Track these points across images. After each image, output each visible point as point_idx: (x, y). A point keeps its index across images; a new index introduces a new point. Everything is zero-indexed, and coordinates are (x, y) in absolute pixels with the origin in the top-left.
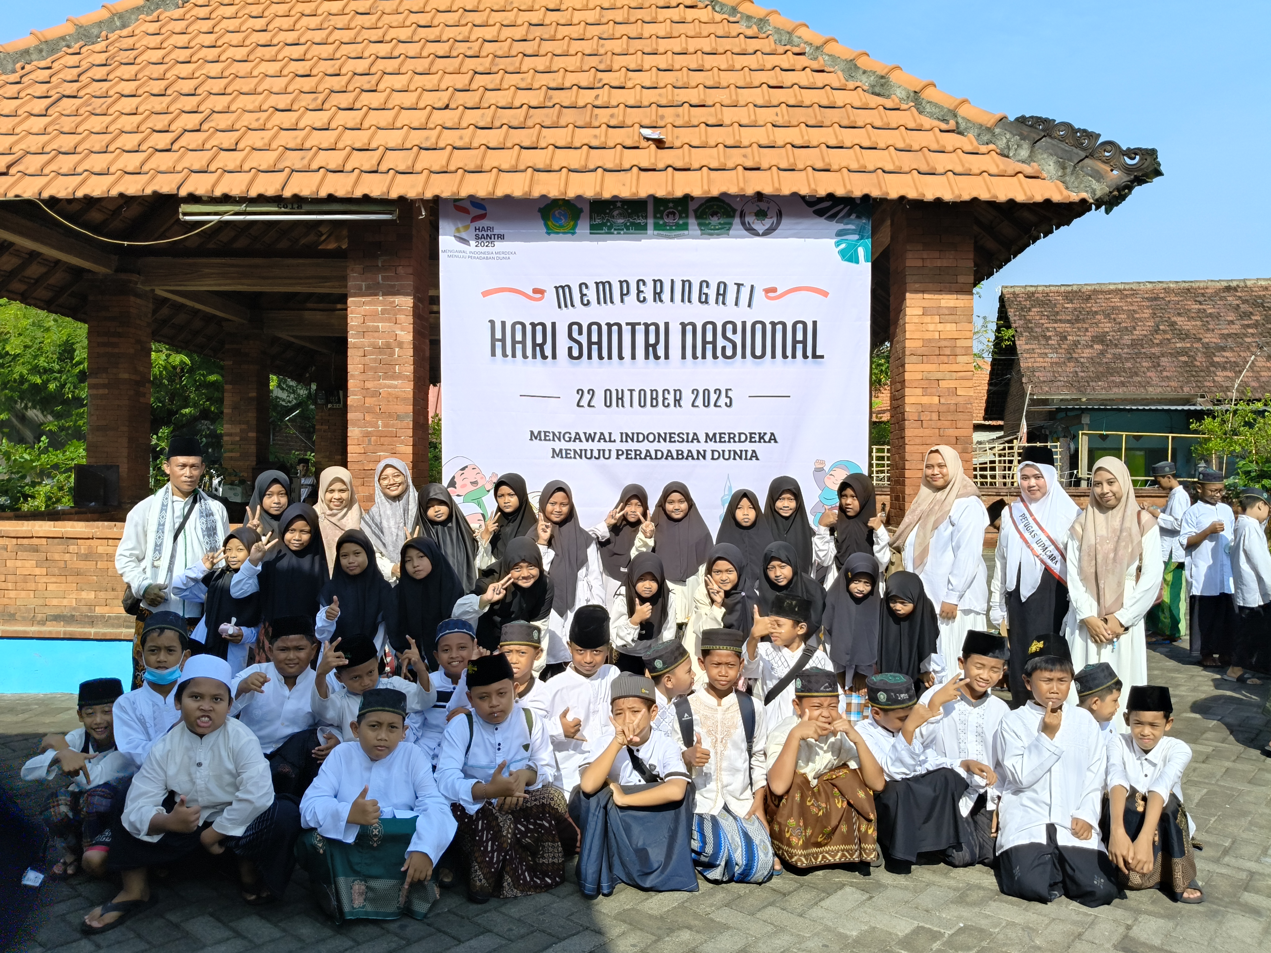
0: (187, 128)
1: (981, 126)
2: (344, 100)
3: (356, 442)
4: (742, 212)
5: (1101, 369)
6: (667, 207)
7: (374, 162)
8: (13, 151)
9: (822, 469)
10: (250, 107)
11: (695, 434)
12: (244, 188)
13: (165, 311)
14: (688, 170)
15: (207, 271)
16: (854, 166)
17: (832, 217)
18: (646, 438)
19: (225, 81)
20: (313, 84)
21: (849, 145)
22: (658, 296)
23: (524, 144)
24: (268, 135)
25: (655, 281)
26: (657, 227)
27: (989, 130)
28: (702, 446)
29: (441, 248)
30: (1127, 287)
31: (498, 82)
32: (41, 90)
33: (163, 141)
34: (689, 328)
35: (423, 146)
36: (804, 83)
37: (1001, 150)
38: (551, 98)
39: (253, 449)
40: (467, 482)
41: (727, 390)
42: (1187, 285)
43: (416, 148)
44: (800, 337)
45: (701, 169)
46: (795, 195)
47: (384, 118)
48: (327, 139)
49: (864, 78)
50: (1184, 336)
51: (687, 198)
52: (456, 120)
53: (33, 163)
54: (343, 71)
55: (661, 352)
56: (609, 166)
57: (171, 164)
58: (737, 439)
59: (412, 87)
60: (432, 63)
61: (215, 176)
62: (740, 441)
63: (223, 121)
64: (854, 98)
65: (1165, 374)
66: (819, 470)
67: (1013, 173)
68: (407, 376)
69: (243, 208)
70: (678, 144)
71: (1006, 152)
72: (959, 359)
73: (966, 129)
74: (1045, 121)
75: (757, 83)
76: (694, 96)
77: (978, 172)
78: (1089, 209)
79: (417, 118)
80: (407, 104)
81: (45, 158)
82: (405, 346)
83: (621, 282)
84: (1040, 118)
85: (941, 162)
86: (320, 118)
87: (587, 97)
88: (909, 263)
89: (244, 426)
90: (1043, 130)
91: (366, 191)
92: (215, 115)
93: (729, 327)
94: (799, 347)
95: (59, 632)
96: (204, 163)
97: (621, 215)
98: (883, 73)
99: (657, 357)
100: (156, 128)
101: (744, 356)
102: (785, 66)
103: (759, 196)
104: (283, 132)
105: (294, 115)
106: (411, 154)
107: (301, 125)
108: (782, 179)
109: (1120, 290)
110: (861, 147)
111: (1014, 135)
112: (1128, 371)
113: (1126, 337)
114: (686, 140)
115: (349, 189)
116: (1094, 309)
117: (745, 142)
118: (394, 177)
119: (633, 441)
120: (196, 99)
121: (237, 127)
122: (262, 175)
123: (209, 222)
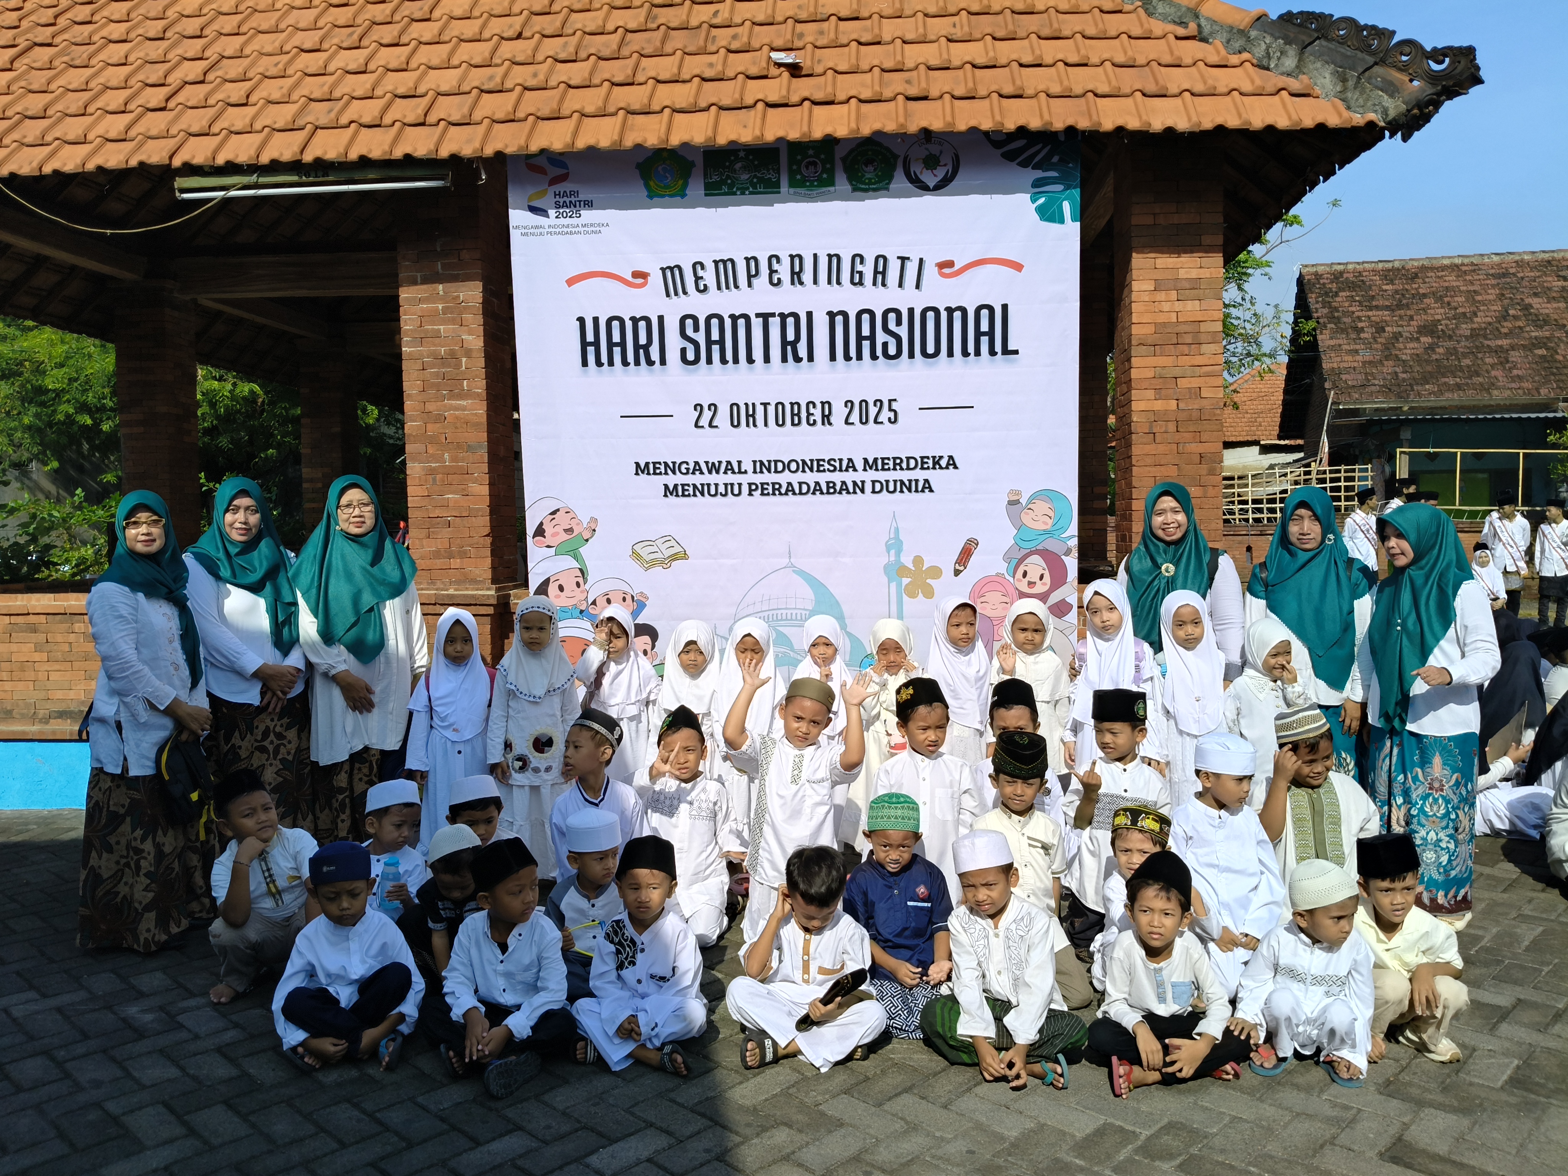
0: (188, 79)
1: (1232, 28)
2: (388, 34)
3: (417, 482)
4: (905, 158)
5: (1429, 368)
7: (420, 111)
9: (1017, 502)
10: (268, 49)
11: (850, 460)
12: (252, 152)
13: (219, 328)
14: (832, 103)
15: (259, 272)
16: (1056, 89)
18: (786, 466)
19: (239, 17)
20: (349, 16)
21: (1050, 62)
22: (796, 277)
23: (616, 79)
24: (287, 83)
25: (792, 256)
26: (793, 184)
27: (1242, 33)
28: (859, 476)
29: (513, 224)
30: (1466, 261)
32: (7, 37)
33: (155, 97)
34: (839, 319)
35: (485, 87)
37: (1259, 60)
38: (655, 17)
40: (559, 529)
41: (890, 401)
42: (1546, 256)
43: (475, 91)
44: (985, 327)
45: (847, 101)
46: (974, 130)
47: (435, 55)
48: (361, 84)
50: (1541, 321)
51: (830, 142)
52: (530, 52)
55: (803, 352)
56: (726, 102)
57: (163, 127)
58: (904, 465)
59: (475, 13)
61: (219, 138)
62: (908, 468)
63: (233, 69)
65: (1515, 372)
66: (1013, 503)
67: (1273, 90)
68: (478, 394)
69: (253, 178)
70: (819, 69)
71: (1264, 62)
72: (1205, 348)
73: (1211, 34)
74: (1319, 17)
76: (844, 6)
77: (1225, 90)
78: (1382, 137)
79: (479, 52)
80: (468, 35)
81: (6, 123)
82: (474, 354)
83: (748, 259)
84: (1313, 13)
85: (1175, 79)
86: (355, 59)
87: (702, 14)
88: (1135, 220)
89: (324, 469)
90: (1315, 30)
91: (408, 150)
92: (225, 61)
93: (892, 316)
94: (985, 340)
96: (205, 123)
97: (745, 168)
99: (797, 359)
100: (149, 81)
101: (911, 355)
103: (926, 134)
104: (308, 79)
105: (322, 56)
106: (469, 99)
107: (331, 68)
108: (956, 111)
109: (1457, 266)
110: (1066, 64)
111: (1276, 39)
112: (1466, 370)
113: (1464, 326)
114: (831, 65)
115: (386, 148)
116: (1421, 291)
117: (910, 64)
118: (445, 131)
119: (769, 471)
120: (200, 43)
121: (250, 75)
122: (277, 134)
123: (210, 200)
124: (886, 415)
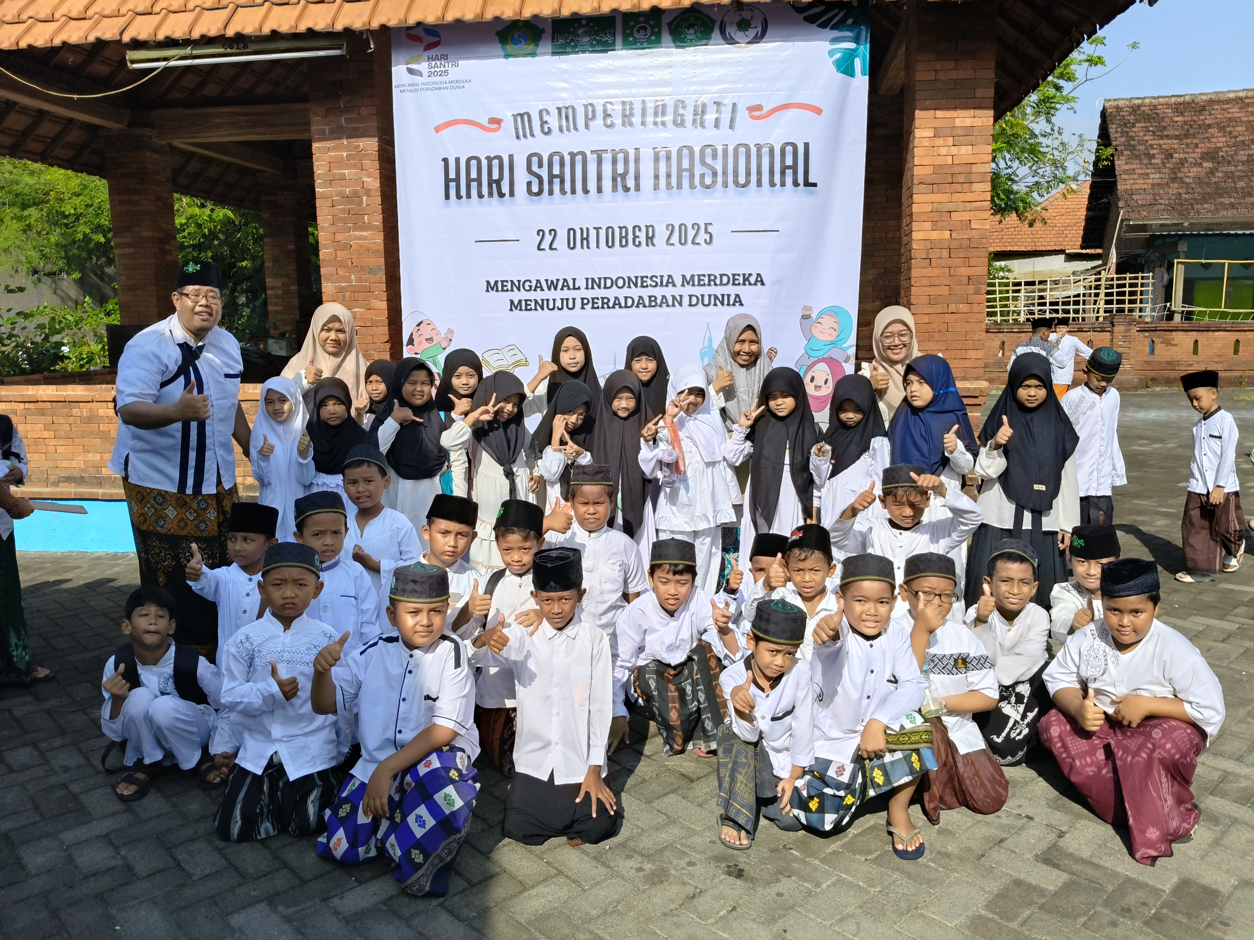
5: (1208, 190)
11: (670, 277)
12: (186, 29)
13: (194, 166)
15: (219, 121)
17: (823, 26)
18: (614, 283)
22: (627, 119)
25: (624, 103)
28: (677, 291)
29: (394, 83)
30: (1250, 94)
34: (663, 154)
39: (295, 302)
41: (706, 225)
44: (789, 162)
46: (777, 2)
51: (656, 11)
55: (631, 183)
57: (115, 7)
58: (718, 282)
61: (159, 17)
62: (721, 284)
68: (377, 227)
69: (188, 51)
72: (975, 186)
82: (373, 193)
83: (585, 106)
88: (919, 76)
89: (285, 280)
91: (311, 24)
93: (709, 151)
94: (789, 173)
95: (70, 493)
96: (148, 3)
99: (626, 189)
101: (725, 185)
109: (1241, 99)
112: (1240, 191)
113: (1242, 152)
115: (293, 23)
116: (1207, 122)
118: (340, 6)
119: (599, 287)
122: (207, 13)
123: (155, 69)
124: (702, 237)
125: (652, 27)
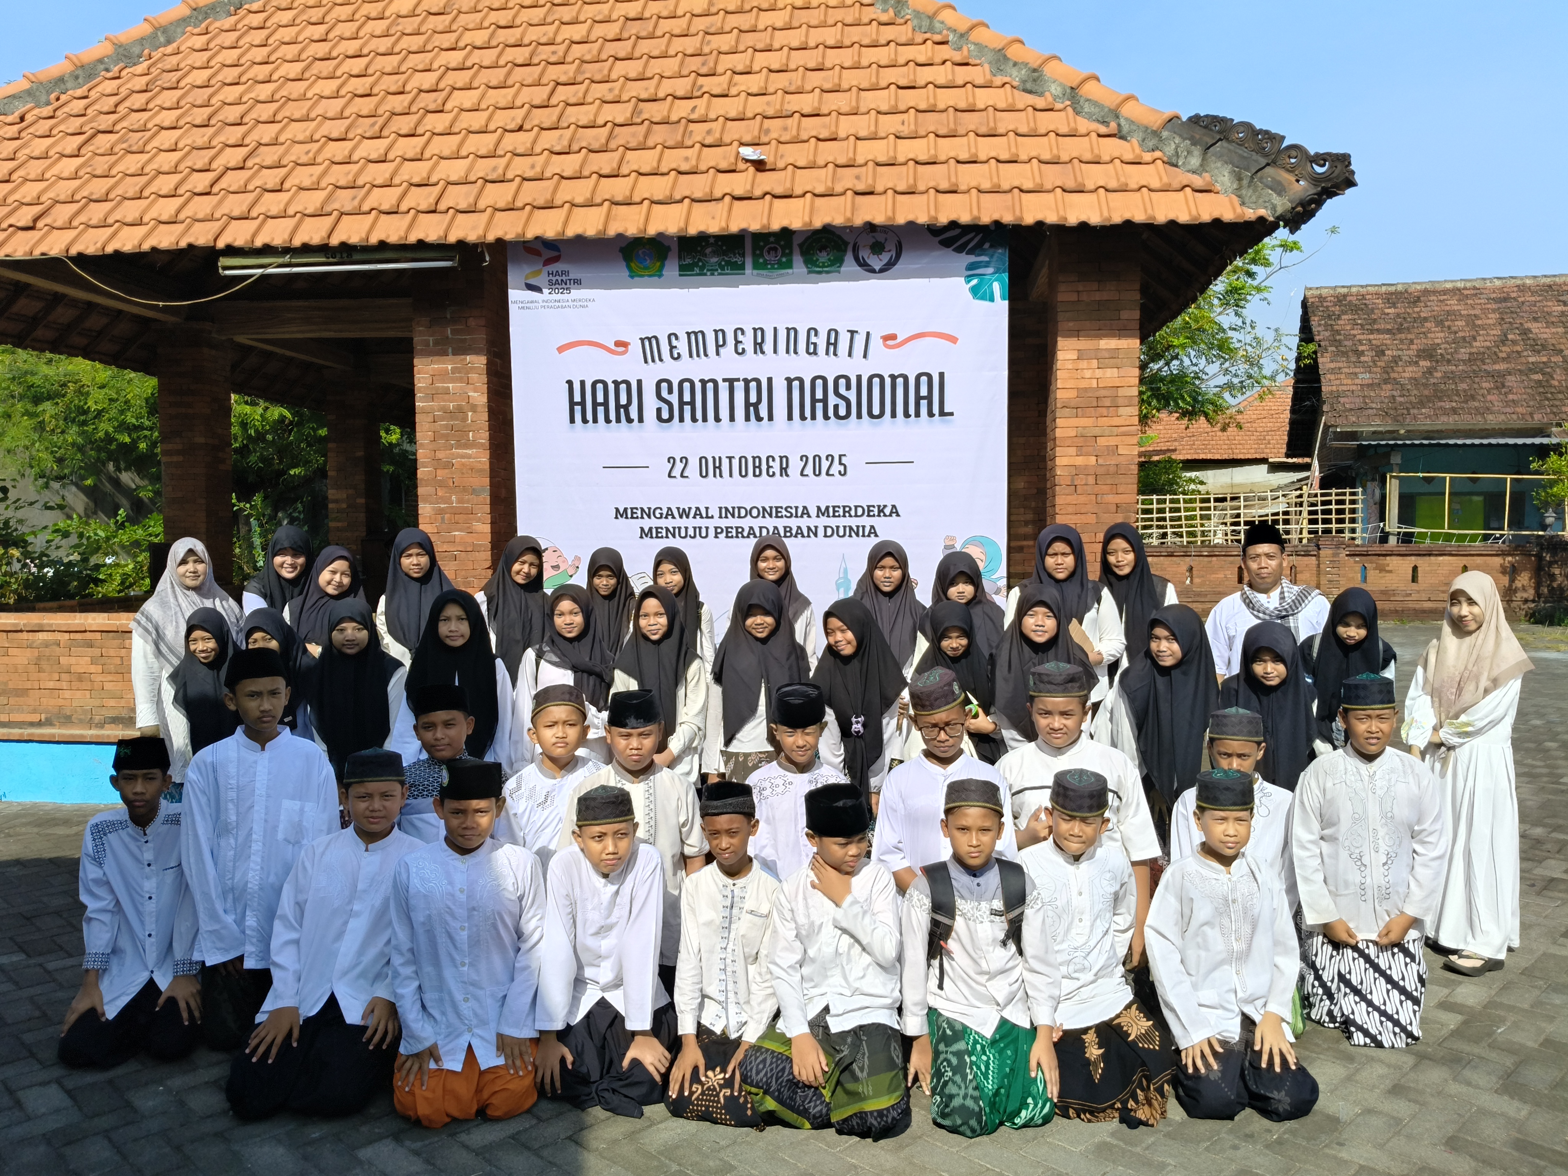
0: (230, 165)
1: (1147, 128)
2: (404, 124)
3: (428, 520)
5: (1426, 392)
6: (767, 243)
7: (432, 200)
8: (42, 199)
10: (300, 137)
11: (805, 508)
12: (286, 236)
14: (790, 197)
15: (290, 315)
16: (986, 185)
17: (959, 250)
18: (749, 512)
19: (275, 106)
20: (372, 106)
21: (984, 158)
22: (759, 347)
23: (603, 172)
24: (317, 170)
25: (755, 330)
26: (756, 266)
27: (1156, 134)
28: (812, 522)
30: (1468, 285)
31: (581, 95)
32: (74, 124)
33: (201, 182)
34: (796, 384)
35: (489, 178)
36: (941, 81)
37: (1169, 157)
38: (641, 112)
39: (362, 517)
41: (840, 456)
42: (1548, 281)
43: (480, 182)
44: (924, 392)
45: (803, 195)
46: (911, 224)
47: (447, 145)
48: (381, 172)
49: (1015, 72)
50: (1539, 347)
51: (786, 233)
52: (529, 145)
53: (62, 213)
54: (408, 88)
55: (764, 412)
56: (698, 195)
57: (208, 211)
58: (853, 513)
59: (483, 106)
60: (509, 74)
61: (257, 223)
62: (856, 516)
63: (269, 155)
64: (999, 97)
65: (1511, 397)
67: (1179, 186)
68: (482, 444)
69: (287, 259)
70: (781, 164)
71: (1174, 160)
72: (1122, 411)
73: (1129, 132)
74: (1223, 120)
75: (883, 84)
76: (807, 103)
77: (1136, 187)
79: (485, 143)
80: (476, 127)
81: (75, 207)
82: (479, 409)
83: (716, 331)
84: (1216, 117)
85: (1094, 176)
86: (376, 148)
87: (682, 109)
88: (1061, 297)
89: (351, 492)
90: (1219, 132)
91: (421, 236)
92: (262, 148)
93: (842, 382)
94: (924, 403)
96: (245, 208)
97: (715, 253)
98: (1035, 66)
99: (759, 419)
100: (196, 167)
101: (859, 416)
102: (921, 59)
103: (870, 227)
104: (335, 167)
105: (348, 145)
106: (474, 189)
107: (355, 157)
108: (898, 205)
109: (1459, 290)
110: (998, 161)
111: (1184, 139)
112: (1462, 394)
113: (1463, 350)
114: (791, 161)
115: (402, 234)
116: (1423, 315)
117: (860, 160)
118: (453, 218)
119: (733, 516)
120: (241, 129)
121: (284, 162)
122: (308, 219)
123: (251, 276)
124: (836, 468)
125: (783, 248)
